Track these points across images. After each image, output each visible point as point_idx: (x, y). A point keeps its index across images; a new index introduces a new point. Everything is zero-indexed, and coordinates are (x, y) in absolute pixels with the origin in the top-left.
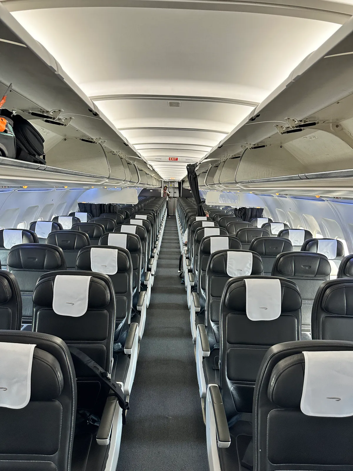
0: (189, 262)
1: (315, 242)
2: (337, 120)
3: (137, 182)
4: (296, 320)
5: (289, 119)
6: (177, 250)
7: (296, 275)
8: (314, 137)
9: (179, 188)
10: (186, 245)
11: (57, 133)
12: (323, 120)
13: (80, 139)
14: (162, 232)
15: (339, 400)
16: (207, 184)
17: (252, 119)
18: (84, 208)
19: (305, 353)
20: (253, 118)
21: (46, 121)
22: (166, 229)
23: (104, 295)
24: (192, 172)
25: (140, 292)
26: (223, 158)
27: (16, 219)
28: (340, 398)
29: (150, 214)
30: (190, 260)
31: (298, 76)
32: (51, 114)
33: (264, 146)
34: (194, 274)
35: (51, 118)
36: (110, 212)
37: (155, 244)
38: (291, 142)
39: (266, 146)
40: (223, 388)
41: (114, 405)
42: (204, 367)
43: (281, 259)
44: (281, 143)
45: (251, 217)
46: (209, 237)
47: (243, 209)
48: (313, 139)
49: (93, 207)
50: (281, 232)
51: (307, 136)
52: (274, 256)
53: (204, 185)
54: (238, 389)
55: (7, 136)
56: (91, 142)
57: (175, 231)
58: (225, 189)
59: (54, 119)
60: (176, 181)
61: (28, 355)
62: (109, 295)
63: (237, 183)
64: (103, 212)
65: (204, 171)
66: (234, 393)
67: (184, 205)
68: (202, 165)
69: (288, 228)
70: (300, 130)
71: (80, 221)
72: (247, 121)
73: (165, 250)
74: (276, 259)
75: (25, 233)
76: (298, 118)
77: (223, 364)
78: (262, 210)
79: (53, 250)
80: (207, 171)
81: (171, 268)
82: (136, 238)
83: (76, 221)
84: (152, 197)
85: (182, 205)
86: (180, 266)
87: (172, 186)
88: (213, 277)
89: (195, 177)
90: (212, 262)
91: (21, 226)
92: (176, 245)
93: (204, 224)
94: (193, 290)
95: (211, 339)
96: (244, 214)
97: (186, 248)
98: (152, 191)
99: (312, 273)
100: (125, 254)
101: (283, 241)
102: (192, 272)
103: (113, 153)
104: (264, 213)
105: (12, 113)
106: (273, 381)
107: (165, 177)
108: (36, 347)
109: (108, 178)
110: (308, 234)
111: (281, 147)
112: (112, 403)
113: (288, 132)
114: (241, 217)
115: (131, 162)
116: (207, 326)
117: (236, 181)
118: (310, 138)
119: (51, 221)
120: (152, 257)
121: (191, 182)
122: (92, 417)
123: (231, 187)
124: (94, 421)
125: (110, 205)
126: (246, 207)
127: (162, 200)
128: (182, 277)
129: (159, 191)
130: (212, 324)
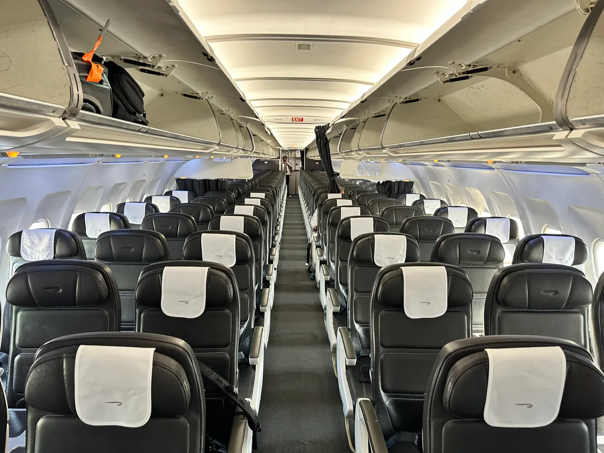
0: (320, 252)
1: (483, 222)
2: (515, 63)
3: (250, 150)
4: (466, 317)
5: (454, 63)
6: (302, 238)
7: (461, 262)
8: (483, 86)
9: (302, 158)
10: (315, 230)
11: (152, 87)
12: (497, 64)
13: (181, 94)
14: (283, 214)
15: (531, 406)
16: (342, 152)
17: (411, 64)
18: (183, 184)
19: (488, 351)
20: (412, 62)
21: (142, 70)
22: (287, 211)
23: (226, 291)
24: (322, 136)
25: (262, 290)
26: (363, 118)
27: (100, 199)
28: (532, 404)
29: (268, 191)
30: (322, 249)
31: (479, 5)
32: (150, 61)
33: (417, 100)
34: (329, 266)
35: (149, 66)
36: (217, 189)
37: (276, 229)
38: (452, 94)
39: (421, 99)
40: (377, 402)
41: (243, 426)
42: (348, 379)
43: (443, 243)
44: (440, 96)
45: (398, 193)
46: (349, 218)
47: (388, 184)
48: (482, 89)
49: (195, 184)
50: (438, 210)
51: (474, 86)
52: (433, 240)
53: (338, 153)
54: (396, 404)
55: (102, 88)
56: (196, 98)
57: (298, 213)
58: (365, 157)
59: (153, 67)
60: (297, 150)
61: (148, 362)
62: (232, 289)
63: (383, 148)
64: (208, 189)
65: (337, 134)
66: (391, 408)
67: (310, 179)
68: (336, 126)
69: (446, 206)
70: (467, 78)
71: (179, 201)
72: (405, 65)
73: (287, 238)
74: (436, 243)
75: (112, 216)
76: (466, 61)
77: (375, 374)
78: (411, 183)
79: (154, 237)
80: (341, 134)
81: (298, 260)
82: (256, 221)
83: (175, 201)
84: (268, 170)
85: (307, 180)
86: (309, 258)
87: (293, 156)
88: (356, 268)
89: (326, 143)
90: (355, 248)
91: (105, 208)
92: (301, 231)
93: (340, 203)
94: (328, 286)
95: (356, 345)
96: (389, 190)
97: (316, 234)
98: (267, 162)
99: (481, 259)
100: (244, 241)
101: (442, 221)
102: (326, 264)
103: (222, 112)
104: (415, 188)
105: (103, 59)
106: (450, 386)
107: (285, 144)
108: (155, 351)
109: (219, 144)
110: (472, 212)
111: (439, 101)
112: (241, 423)
113: (452, 80)
114: (385, 192)
115: (243, 124)
116: (350, 328)
117: (382, 146)
118: (478, 89)
119: (143, 201)
120: (273, 246)
121: (321, 149)
122: (215, 441)
123: (374, 154)
124: (218, 447)
125: (217, 181)
126: (392, 181)
127: (281, 174)
128: (311, 271)
129: (276, 163)
130: (357, 326)
